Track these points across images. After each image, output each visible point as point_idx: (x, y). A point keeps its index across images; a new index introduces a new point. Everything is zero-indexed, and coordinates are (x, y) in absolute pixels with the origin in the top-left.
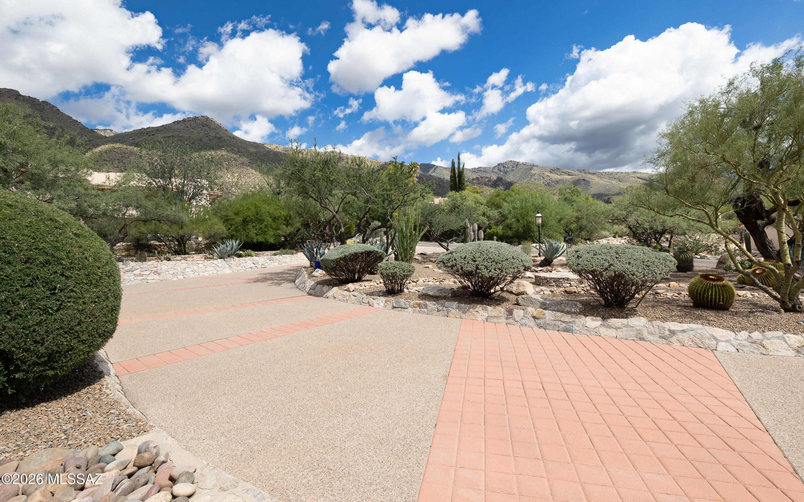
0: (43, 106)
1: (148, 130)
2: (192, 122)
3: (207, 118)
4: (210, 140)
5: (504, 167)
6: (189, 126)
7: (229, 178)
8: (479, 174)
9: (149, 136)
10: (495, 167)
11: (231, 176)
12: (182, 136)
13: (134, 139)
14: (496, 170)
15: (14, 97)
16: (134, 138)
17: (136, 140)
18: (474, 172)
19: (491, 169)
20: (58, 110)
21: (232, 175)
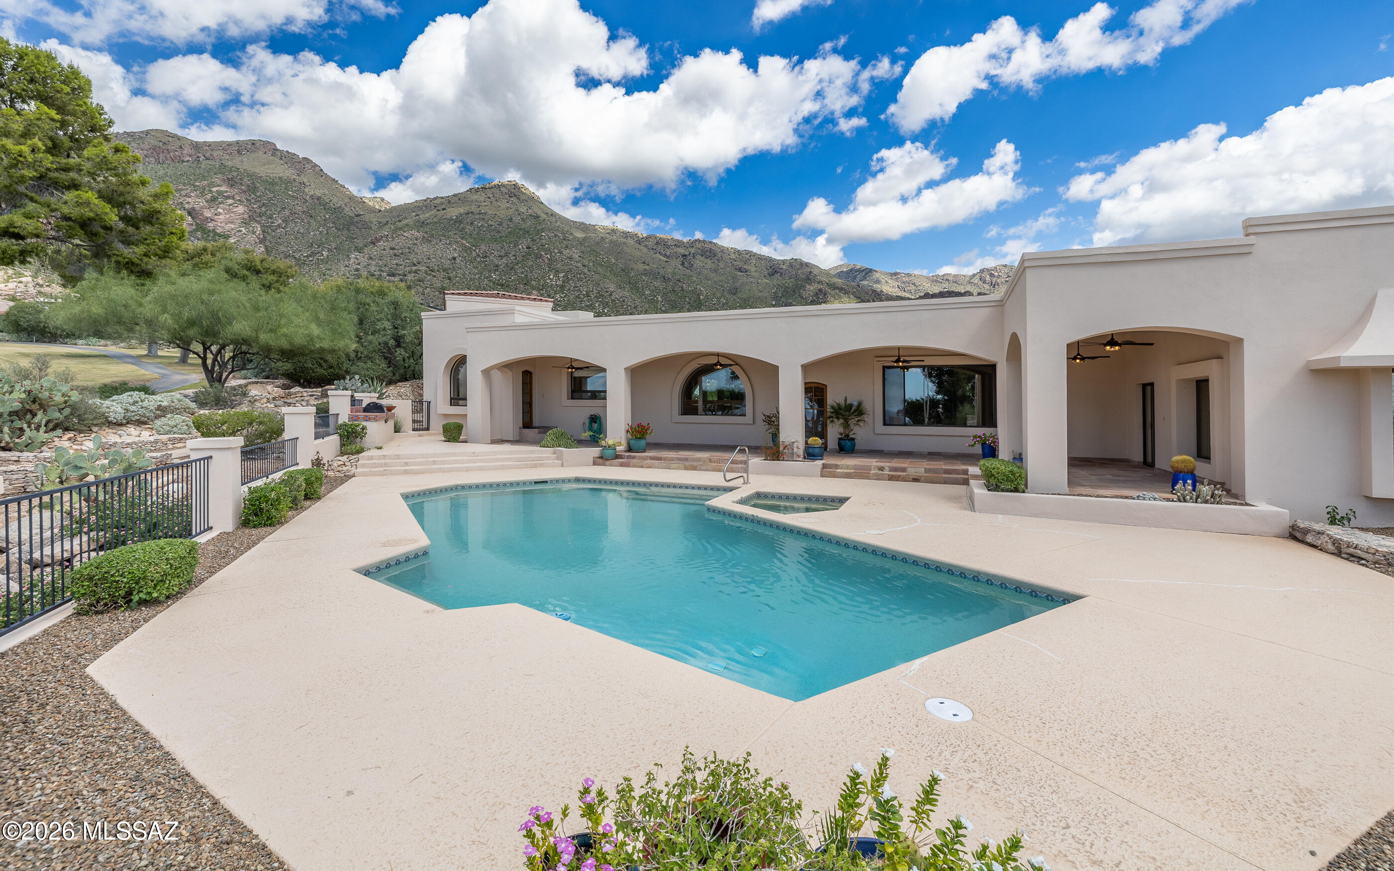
0: (304, 165)
1: (436, 202)
2: (495, 190)
3: (515, 186)
4: (523, 220)
5: (992, 275)
6: (491, 196)
7: (552, 280)
8: (944, 286)
9: (438, 210)
10: (974, 275)
11: (554, 276)
12: (485, 213)
13: (418, 215)
14: (976, 280)
15: (271, 153)
16: (418, 213)
17: (421, 216)
18: (936, 281)
19: (967, 279)
20: (321, 170)
21: (556, 275)
